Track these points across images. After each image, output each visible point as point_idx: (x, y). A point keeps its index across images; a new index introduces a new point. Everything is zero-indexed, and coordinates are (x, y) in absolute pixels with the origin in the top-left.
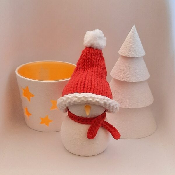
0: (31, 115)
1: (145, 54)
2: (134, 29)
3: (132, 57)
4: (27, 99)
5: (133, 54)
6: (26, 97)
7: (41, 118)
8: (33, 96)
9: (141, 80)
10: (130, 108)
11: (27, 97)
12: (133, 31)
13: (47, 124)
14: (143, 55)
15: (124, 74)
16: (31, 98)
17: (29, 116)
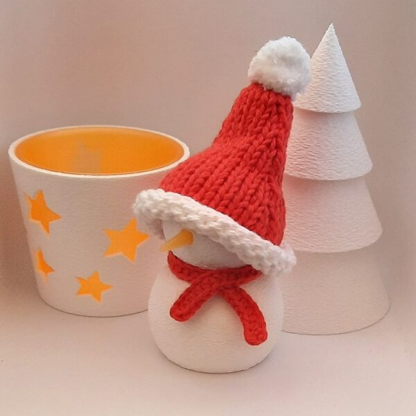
0: (53, 271)
1: (360, 106)
2: (331, 35)
3: (326, 111)
4: (41, 226)
5: (328, 103)
6: (38, 222)
7: (80, 279)
8: (57, 217)
9: (348, 176)
10: (319, 251)
11: (40, 222)
12: (327, 40)
13: (98, 297)
14: (356, 108)
15: (302, 160)
16: (50, 222)
17: (49, 274)
